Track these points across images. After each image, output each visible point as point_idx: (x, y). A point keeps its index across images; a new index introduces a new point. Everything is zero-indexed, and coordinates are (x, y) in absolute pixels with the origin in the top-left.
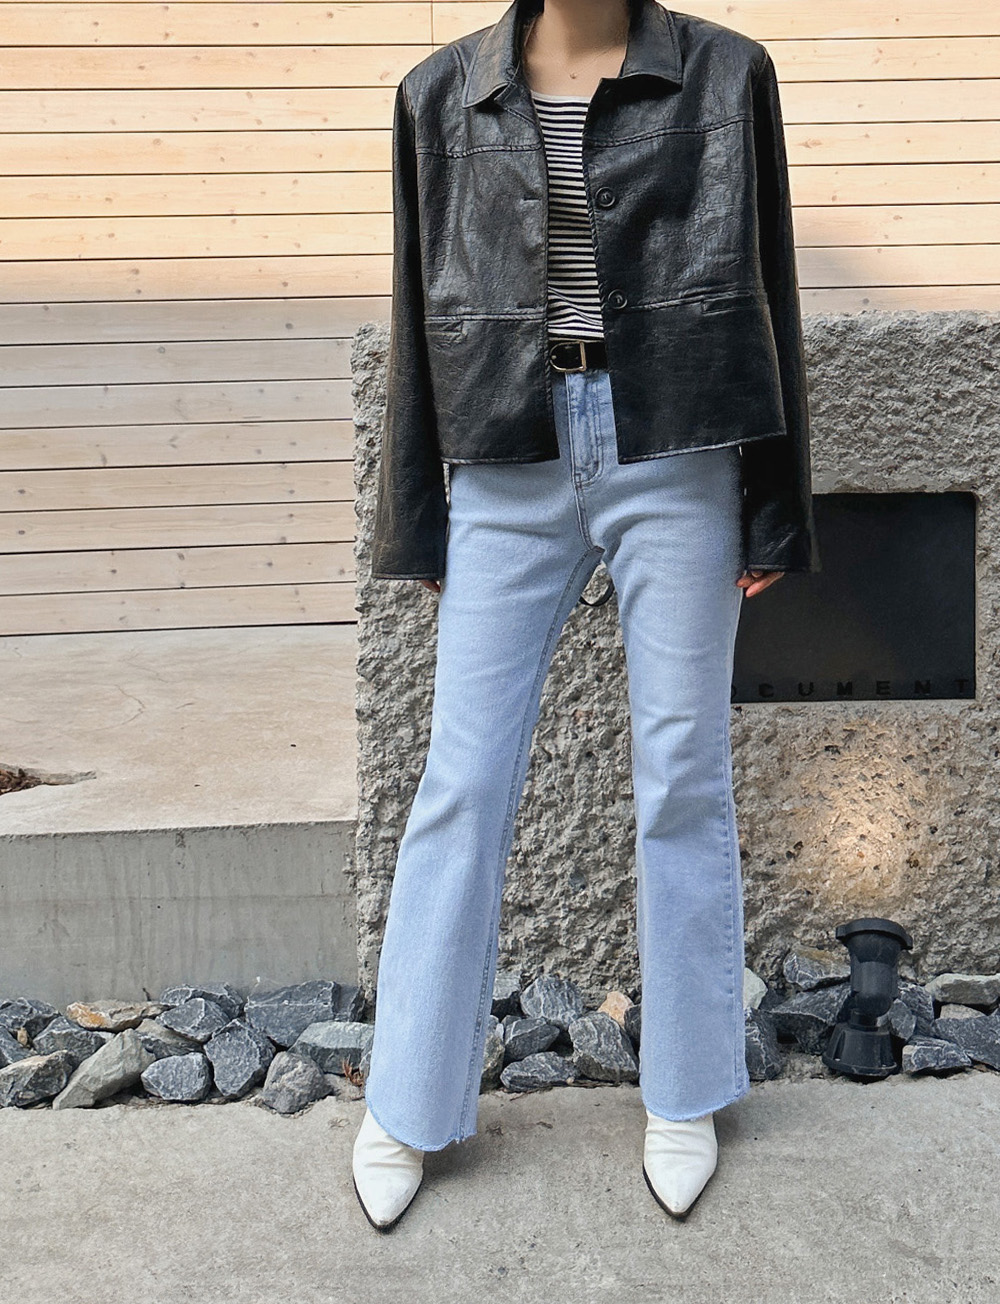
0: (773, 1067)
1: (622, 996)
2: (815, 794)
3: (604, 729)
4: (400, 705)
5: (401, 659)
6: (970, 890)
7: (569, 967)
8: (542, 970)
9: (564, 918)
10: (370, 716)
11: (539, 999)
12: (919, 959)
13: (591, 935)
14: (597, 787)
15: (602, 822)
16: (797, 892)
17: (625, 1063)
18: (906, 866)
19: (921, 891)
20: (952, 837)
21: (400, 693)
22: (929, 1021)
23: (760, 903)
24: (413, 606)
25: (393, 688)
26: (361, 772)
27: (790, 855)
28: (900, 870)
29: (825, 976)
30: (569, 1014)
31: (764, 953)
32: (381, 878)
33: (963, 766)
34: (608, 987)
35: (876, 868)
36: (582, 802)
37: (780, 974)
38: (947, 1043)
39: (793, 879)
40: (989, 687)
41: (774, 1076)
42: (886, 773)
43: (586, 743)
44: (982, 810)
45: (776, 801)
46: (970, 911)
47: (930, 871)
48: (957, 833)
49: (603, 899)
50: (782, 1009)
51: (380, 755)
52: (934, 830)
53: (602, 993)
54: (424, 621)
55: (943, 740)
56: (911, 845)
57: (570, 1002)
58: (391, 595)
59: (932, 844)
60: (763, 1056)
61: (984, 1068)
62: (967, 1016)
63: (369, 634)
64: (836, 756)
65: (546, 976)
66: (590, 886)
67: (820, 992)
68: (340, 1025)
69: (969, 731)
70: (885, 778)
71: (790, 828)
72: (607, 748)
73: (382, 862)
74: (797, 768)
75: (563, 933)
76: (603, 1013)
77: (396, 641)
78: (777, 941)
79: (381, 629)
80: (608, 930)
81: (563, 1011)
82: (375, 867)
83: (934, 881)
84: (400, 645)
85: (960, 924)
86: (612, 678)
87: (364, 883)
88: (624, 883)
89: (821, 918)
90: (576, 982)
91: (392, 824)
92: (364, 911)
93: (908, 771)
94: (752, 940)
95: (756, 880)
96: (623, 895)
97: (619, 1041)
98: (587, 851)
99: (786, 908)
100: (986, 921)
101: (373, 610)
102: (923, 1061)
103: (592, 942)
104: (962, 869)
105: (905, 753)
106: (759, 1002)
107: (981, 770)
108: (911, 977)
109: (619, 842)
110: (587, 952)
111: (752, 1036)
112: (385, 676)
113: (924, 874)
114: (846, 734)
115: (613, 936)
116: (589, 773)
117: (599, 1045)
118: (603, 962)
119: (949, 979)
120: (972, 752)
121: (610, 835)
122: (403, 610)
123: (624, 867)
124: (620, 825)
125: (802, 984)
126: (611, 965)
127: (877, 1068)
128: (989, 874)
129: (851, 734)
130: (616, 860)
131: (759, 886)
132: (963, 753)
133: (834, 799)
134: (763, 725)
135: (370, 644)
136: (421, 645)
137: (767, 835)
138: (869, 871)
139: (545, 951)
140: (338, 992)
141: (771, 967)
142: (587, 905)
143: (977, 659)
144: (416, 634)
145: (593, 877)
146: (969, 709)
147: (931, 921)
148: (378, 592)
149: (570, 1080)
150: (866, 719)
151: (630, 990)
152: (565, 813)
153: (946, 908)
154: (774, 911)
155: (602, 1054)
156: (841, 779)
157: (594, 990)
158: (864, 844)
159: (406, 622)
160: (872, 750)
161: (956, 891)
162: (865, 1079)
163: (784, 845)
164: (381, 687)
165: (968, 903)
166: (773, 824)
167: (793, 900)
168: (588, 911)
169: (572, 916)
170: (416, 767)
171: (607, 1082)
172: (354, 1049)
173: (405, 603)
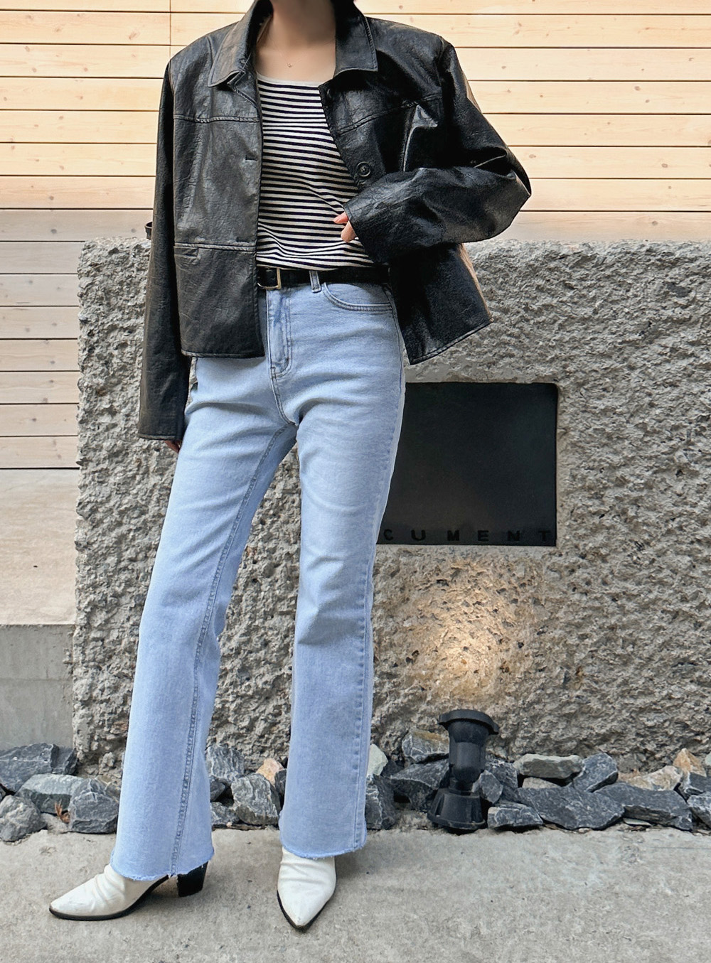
0: (388, 820)
1: (275, 763)
2: (429, 615)
3: (266, 563)
4: (109, 540)
5: (112, 503)
6: (549, 691)
7: (236, 739)
8: (215, 740)
9: (233, 702)
10: (85, 547)
11: (210, 763)
12: (509, 743)
13: (253, 715)
14: (260, 605)
15: (263, 631)
16: (414, 688)
17: (271, 812)
18: (499, 672)
19: (510, 691)
20: (536, 651)
21: (111, 530)
22: (513, 789)
23: (385, 696)
24: (121, 462)
25: (105, 526)
26: (79, 589)
27: (408, 660)
28: (494, 674)
29: (433, 753)
30: (233, 775)
31: (388, 733)
32: (91, 667)
33: (544, 598)
34: (265, 754)
35: (476, 672)
36: (248, 616)
37: (399, 750)
38: (524, 806)
39: (410, 679)
40: (568, 537)
41: (388, 826)
42: (484, 601)
43: (252, 572)
44: (560, 632)
45: (399, 620)
46: (549, 707)
47: (518, 675)
48: (539, 648)
49: (263, 689)
50: (398, 776)
51: (93, 576)
52: (521, 645)
53: (261, 760)
54: (130, 474)
55: (529, 578)
56: (503, 655)
57: (234, 765)
58: (104, 453)
59: (520, 656)
60: (380, 812)
61: (554, 826)
62: (543, 786)
63: (87, 483)
64: (445, 587)
65: (218, 745)
66: (254, 679)
67: (429, 764)
68: (55, 777)
69: (549, 572)
70: (483, 605)
71: (409, 640)
72: (269, 577)
73: (92, 656)
74: (414, 596)
75: (231, 713)
76: (259, 774)
77: (108, 489)
78: (398, 724)
79: (96, 479)
80: (267, 712)
81: (228, 772)
82: (87, 659)
83: (521, 684)
84: (111, 492)
85: (542, 717)
86: (273, 522)
87: (79, 671)
88: (278, 677)
89: (433, 709)
90: (241, 750)
91: (100, 628)
92: (78, 692)
93: (501, 601)
94: (378, 723)
95: (382, 678)
96: (278, 686)
97: (269, 796)
98: (251, 652)
99: (406, 700)
100: (565, 715)
101: (90, 464)
102: (504, 819)
103: (253, 721)
104: (543, 675)
105: (499, 588)
106: (381, 770)
107: (561, 602)
108: (503, 755)
109: (277, 646)
110: (250, 728)
111: (372, 796)
112: (98, 516)
113: (513, 679)
114: (453, 571)
115: (270, 717)
116: (254, 594)
117: (254, 798)
118: (262, 736)
119: (530, 758)
120: (551, 588)
121: (270, 641)
122: (113, 465)
123: (279, 665)
124: (277, 634)
125: (415, 758)
126: (268, 739)
127: (468, 823)
128: (567, 679)
129: (457, 572)
130: (274, 660)
131: (384, 683)
132: (544, 588)
133: (444, 620)
134: (389, 563)
135: (87, 490)
136: (127, 493)
137: (392, 645)
138: (470, 674)
139: (218, 727)
140: (56, 752)
141: (394, 744)
142: (250, 693)
143: (558, 514)
144: (124, 484)
145: (255, 672)
146: (550, 554)
147: (519, 714)
148: (95, 450)
149: (229, 824)
150: (468, 560)
151: (283, 758)
152: (234, 623)
153: (531, 704)
154: (396, 702)
155: (256, 805)
156: (449, 605)
157: (255, 757)
158: (467, 653)
159: (116, 474)
160: (474, 584)
161: (538, 692)
162: (458, 832)
163: (405, 653)
164: (96, 524)
165: (548, 701)
166: (396, 638)
167: (411, 694)
168: (252, 697)
169: (239, 701)
170: (119, 586)
171: (258, 826)
172: (65, 795)
173: (116, 459)
